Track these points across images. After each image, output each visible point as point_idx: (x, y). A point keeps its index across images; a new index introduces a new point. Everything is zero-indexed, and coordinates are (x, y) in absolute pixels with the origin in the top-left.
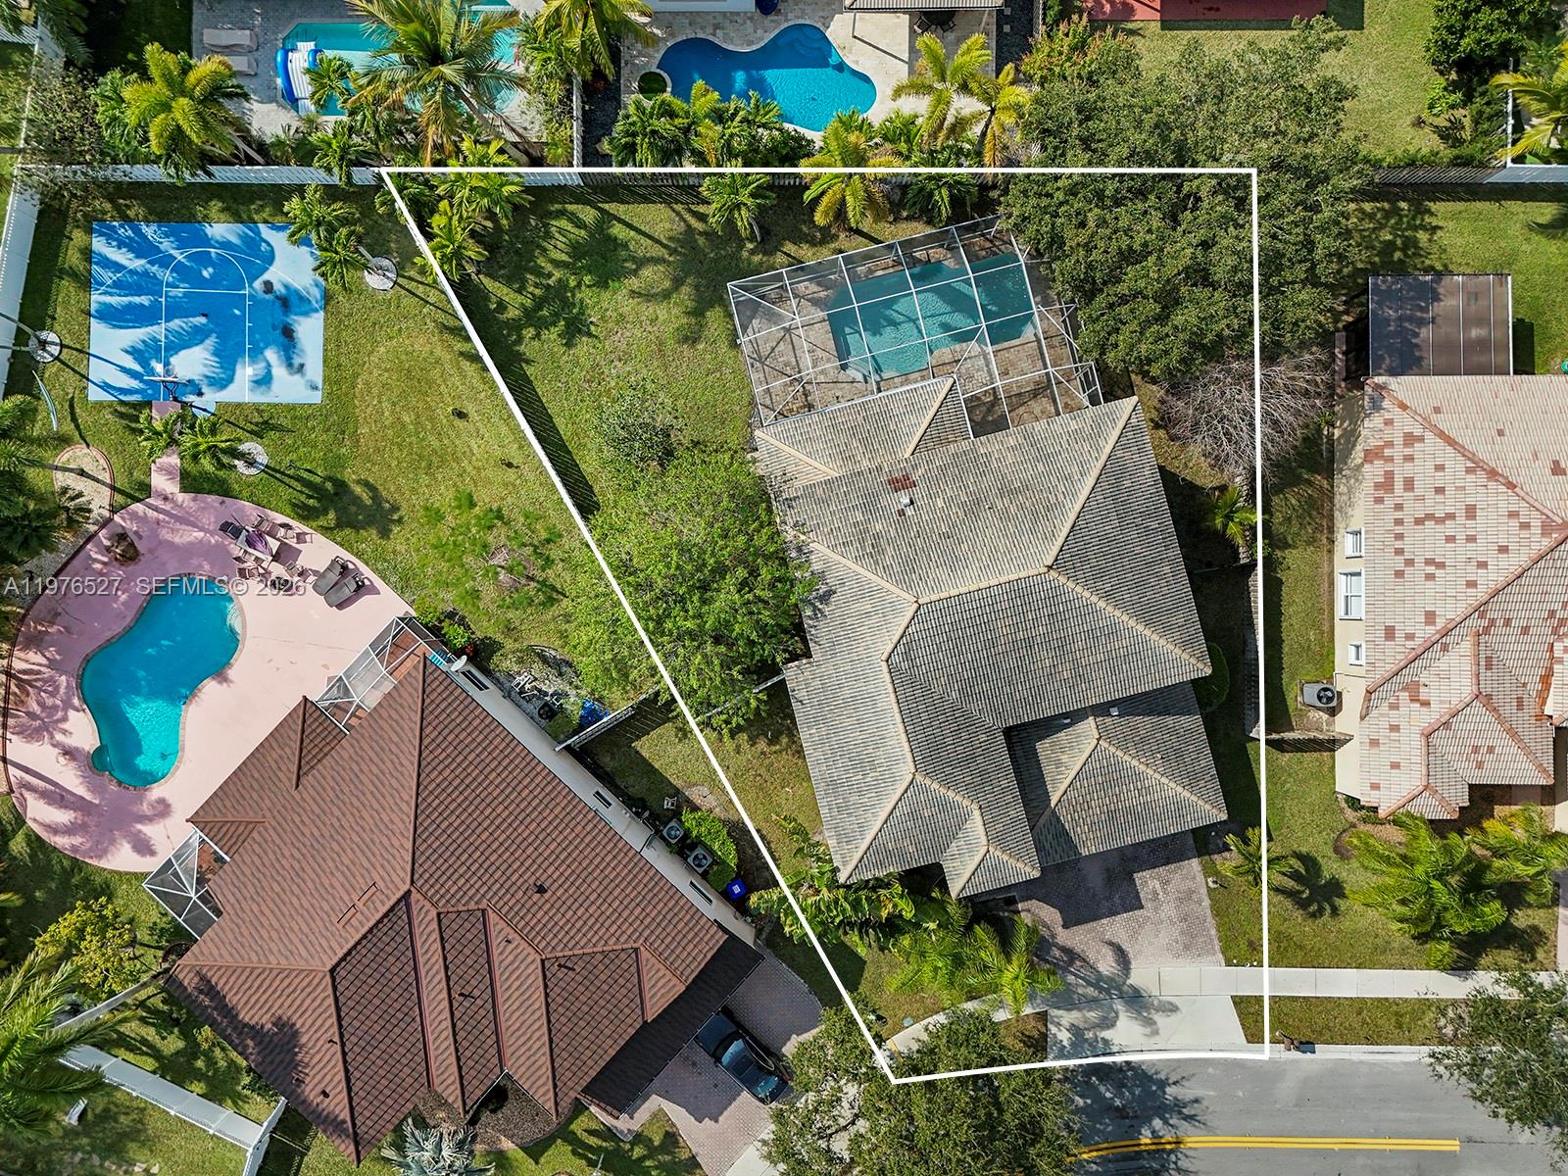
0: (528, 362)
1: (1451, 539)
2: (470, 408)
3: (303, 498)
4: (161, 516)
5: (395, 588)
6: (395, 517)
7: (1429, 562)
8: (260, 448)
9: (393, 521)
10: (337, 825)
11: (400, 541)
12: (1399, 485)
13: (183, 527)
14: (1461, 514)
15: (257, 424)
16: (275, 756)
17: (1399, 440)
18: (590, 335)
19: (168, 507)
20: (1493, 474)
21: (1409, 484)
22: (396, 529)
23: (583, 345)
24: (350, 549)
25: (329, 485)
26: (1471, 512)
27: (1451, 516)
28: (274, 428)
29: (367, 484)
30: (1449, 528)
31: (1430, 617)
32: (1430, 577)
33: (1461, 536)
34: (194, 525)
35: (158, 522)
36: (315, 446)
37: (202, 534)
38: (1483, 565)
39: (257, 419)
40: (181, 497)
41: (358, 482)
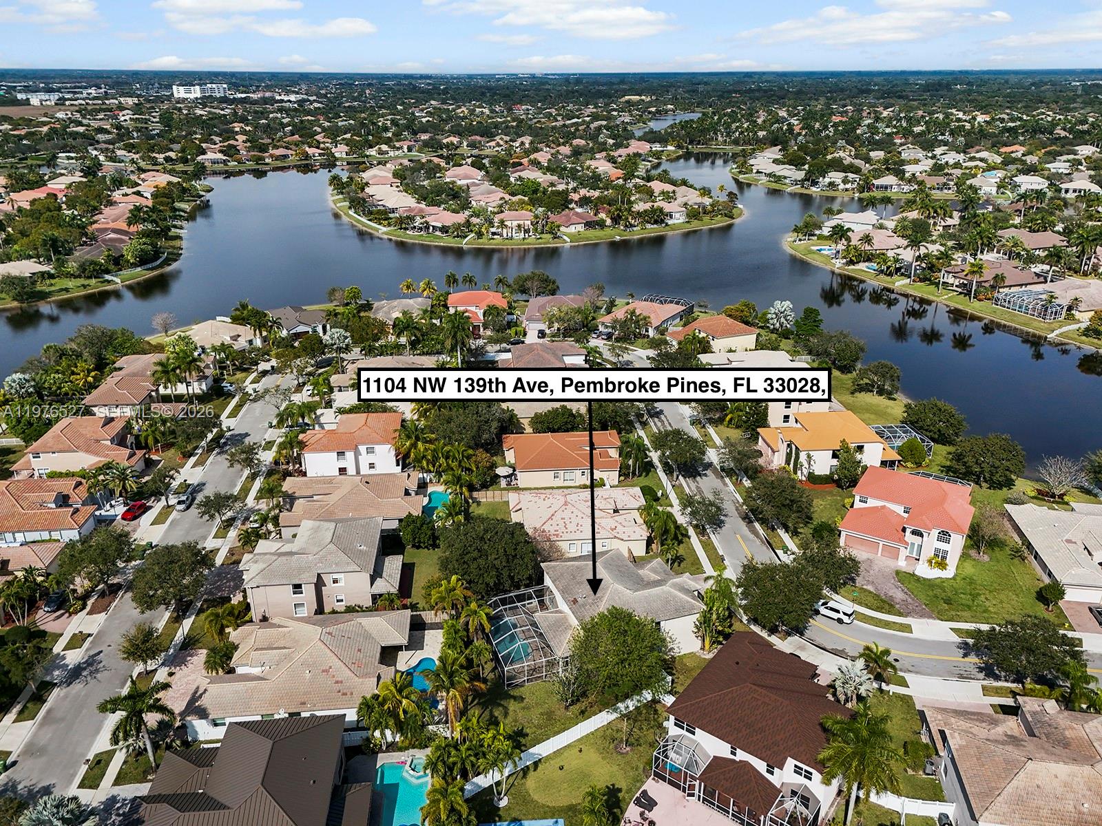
1: (571, 522)
5: (642, 785)
7: (577, 526)
11: (622, 784)
22: (616, 786)
24: (629, 801)
27: (564, 522)
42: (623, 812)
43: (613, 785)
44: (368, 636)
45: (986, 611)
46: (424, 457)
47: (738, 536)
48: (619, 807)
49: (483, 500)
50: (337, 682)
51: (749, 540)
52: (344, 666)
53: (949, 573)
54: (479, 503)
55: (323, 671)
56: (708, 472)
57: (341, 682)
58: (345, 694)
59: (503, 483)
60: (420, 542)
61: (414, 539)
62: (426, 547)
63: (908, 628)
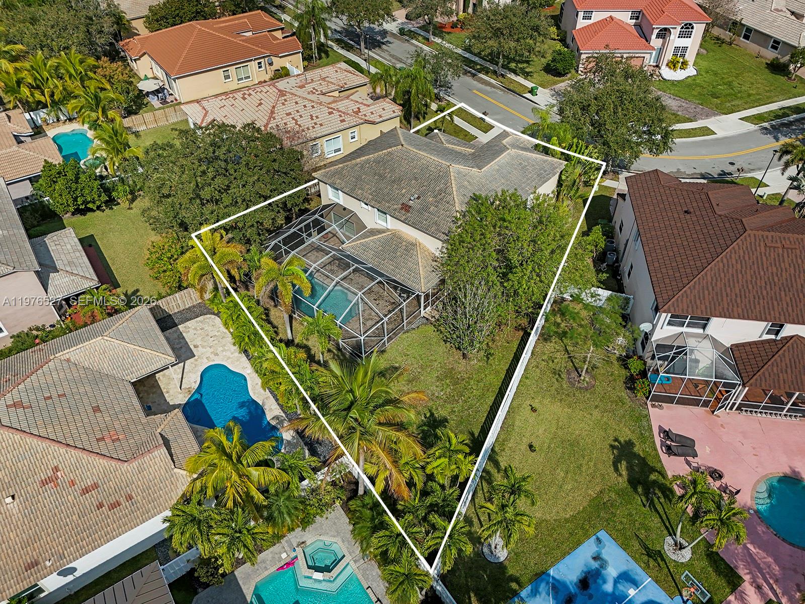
0: (472, 434)
1: (301, 116)
2: (524, 447)
3: (662, 500)
4: (771, 582)
5: (649, 421)
6: (616, 443)
7: (312, 119)
8: (666, 547)
9: (620, 443)
10: (768, 287)
11: (625, 434)
13: (759, 561)
14: (290, 116)
15: (656, 560)
16: (785, 375)
18: (432, 414)
19: (761, 581)
22: (622, 440)
23: (441, 413)
24: (657, 455)
25: (640, 490)
26: (288, 114)
27: (293, 118)
28: (646, 548)
29: (616, 469)
30: (297, 118)
32: (317, 117)
33: (298, 114)
34: (750, 555)
35: (776, 581)
36: (630, 515)
37: (749, 546)
38: (305, 106)
39: (652, 563)
40: (747, 578)
41: (621, 475)
42: (662, 474)
43: (616, 440)
44: (96, 377)
45: (749, 95)
46: (19, 82)
47: (475, 91)
48: (653, 470)
49: (142, 128)
50: (86, 491)
51: (489, 93)
52: (84, 456)
53: (691, 71)
54: (137, 134)
55: (44, 483)
56: (388, 39)
57: (96, 486)
58: (113, 506)
59: (154, 101)
60: (85, 202)
61: (75, 199)
62: (99, 208)
63: (707, 131)
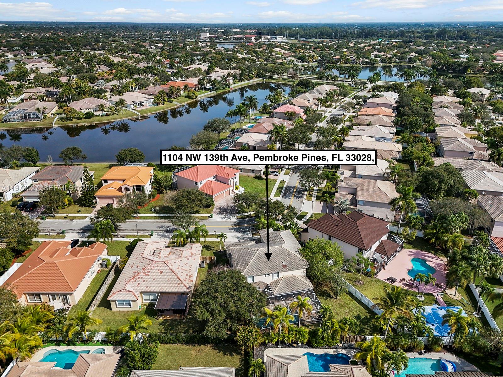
12: (189, 276)
14: (180, 269)
17: (187, 281)
20: (173, 272)
21: (187, 275)
23: (355, 315)
26: (178, 268)
30: (182, 268)
31: (188, 259)
33: (181, 266)
